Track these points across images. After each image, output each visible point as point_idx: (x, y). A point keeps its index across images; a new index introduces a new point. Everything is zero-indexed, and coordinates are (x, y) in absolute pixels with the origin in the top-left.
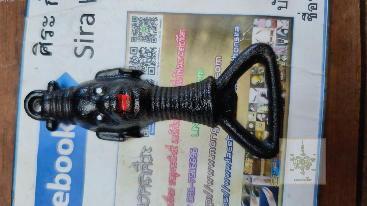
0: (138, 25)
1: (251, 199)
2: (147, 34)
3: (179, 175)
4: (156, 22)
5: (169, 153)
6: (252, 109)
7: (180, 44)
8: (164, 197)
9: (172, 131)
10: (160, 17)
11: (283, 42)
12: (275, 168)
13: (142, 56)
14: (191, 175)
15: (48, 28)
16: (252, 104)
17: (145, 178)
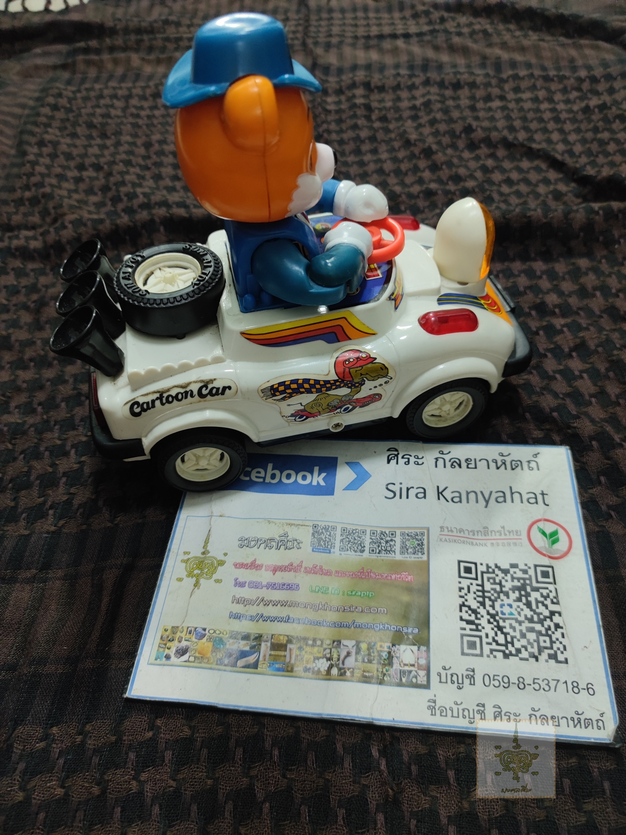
0: (417, 537)
1: (248, 642)
2: (408, 545)
3: (274, 574)
4: (420, 554)
5: (295, 565)
6: (336, 643)
7: (399, 576)
8: (255, 560)
9: (315, 567)
10: (425, 558)
11: (403, 677)
12: (277, 666)
13: (387, 542)
14: (275, 585)
15: (412, 460)
16: (340, 642)
17: (274, 544)
